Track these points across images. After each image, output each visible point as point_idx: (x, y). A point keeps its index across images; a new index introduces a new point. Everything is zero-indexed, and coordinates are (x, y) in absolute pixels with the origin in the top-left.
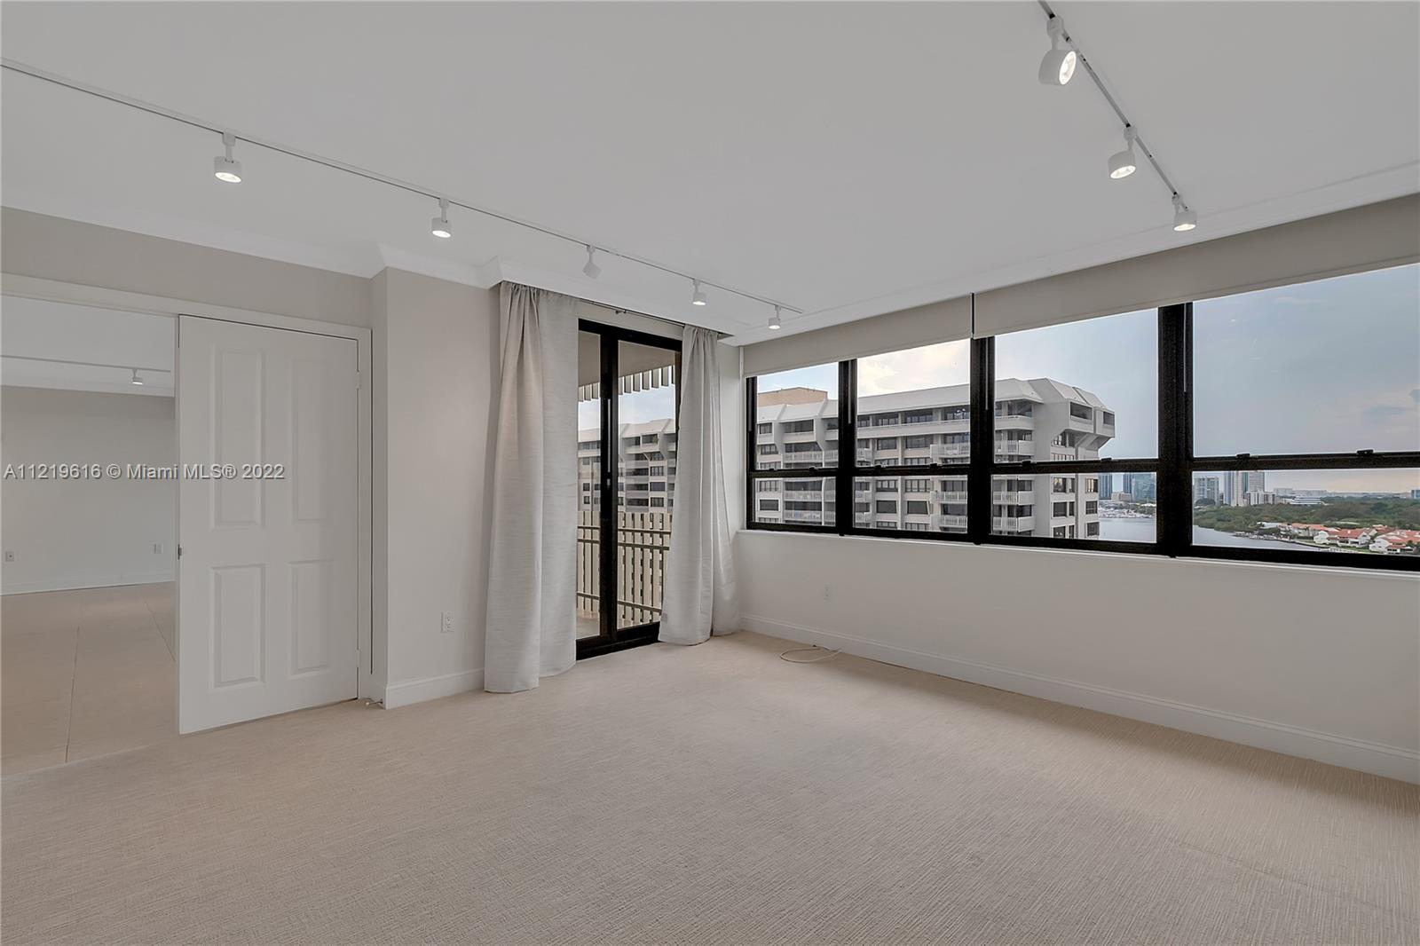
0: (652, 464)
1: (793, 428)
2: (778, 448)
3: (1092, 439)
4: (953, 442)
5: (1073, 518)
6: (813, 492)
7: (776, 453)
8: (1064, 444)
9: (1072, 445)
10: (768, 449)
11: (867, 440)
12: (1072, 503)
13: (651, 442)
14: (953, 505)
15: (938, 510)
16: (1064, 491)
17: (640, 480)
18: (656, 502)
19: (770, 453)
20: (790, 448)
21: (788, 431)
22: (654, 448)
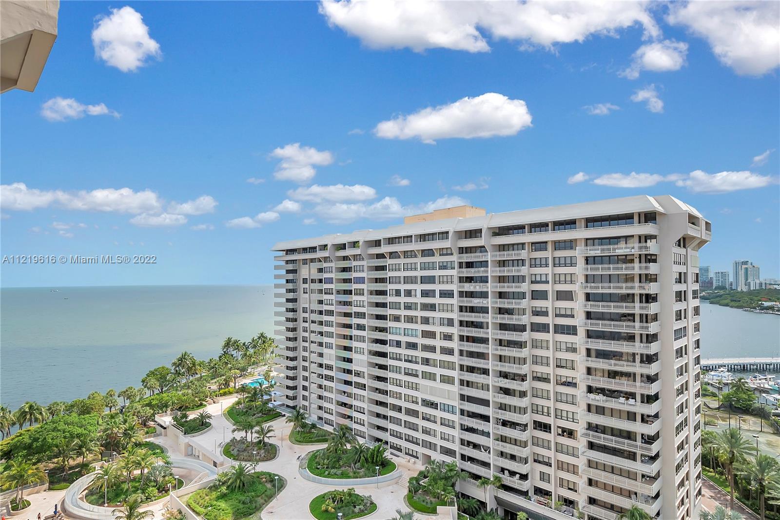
0: (354, 263)
1: (464, 235)
2: (454, 251)
3: (697, 242)
4: (594, 245)
5: (686, 302)
6: (481, 284)
7: (452, 254)
8: (679, 245)
9: (684, 247)
10: (445, 252)
11: (523, 244)
12: (685, 291)
13: (354, 247)
14: (594, 293)
15: (581, 298)
16: (680, 282)
17: (345, 275)
18: (358, 292)
19: (447, 254)
20: (462, 250)
21: (460, 238)
22: (357, 251)
